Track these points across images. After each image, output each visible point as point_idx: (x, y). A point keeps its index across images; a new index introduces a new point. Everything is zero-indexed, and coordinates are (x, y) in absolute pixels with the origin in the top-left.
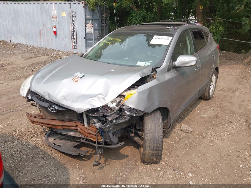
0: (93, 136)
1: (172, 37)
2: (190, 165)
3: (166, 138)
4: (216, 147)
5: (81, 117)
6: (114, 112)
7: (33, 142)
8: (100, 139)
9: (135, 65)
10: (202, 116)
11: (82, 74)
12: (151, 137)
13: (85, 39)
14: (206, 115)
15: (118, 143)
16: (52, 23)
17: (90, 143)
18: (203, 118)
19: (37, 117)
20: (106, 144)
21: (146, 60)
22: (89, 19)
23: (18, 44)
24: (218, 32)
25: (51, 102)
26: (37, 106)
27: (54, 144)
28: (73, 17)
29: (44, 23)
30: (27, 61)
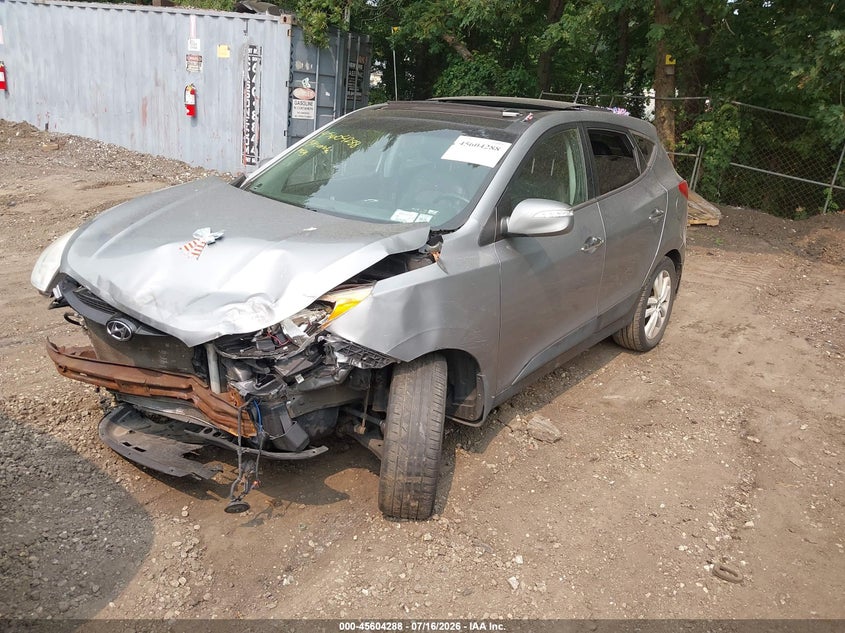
0: (231, 419)
1: (509, 145)
2: (528, 535)
3: (476, 451)
4: (624, 490)
5: (202, 362)
6: (296, 352)
7: (65, 434)
8: (251, 432)
9: (387, 219)
10: (605, 397)
11: (215, 234)
12: (404, 433)
13: (285, 138)
14: (621, 397)
15: (307, 448)
16: (183, 79)
17: (226, 443)
18: (608, 404)
19: (77, 355)
20: (270, 446)
21: (422, 208)
22: (305, 74)
23: (70, 137)
24: (722, 145)
25: (116, 310)
26: (78, 324)
27: (127, 444)
28: (252, 63)
29: (160, 76)
30: (90, 192)
